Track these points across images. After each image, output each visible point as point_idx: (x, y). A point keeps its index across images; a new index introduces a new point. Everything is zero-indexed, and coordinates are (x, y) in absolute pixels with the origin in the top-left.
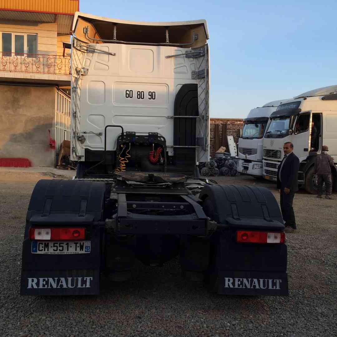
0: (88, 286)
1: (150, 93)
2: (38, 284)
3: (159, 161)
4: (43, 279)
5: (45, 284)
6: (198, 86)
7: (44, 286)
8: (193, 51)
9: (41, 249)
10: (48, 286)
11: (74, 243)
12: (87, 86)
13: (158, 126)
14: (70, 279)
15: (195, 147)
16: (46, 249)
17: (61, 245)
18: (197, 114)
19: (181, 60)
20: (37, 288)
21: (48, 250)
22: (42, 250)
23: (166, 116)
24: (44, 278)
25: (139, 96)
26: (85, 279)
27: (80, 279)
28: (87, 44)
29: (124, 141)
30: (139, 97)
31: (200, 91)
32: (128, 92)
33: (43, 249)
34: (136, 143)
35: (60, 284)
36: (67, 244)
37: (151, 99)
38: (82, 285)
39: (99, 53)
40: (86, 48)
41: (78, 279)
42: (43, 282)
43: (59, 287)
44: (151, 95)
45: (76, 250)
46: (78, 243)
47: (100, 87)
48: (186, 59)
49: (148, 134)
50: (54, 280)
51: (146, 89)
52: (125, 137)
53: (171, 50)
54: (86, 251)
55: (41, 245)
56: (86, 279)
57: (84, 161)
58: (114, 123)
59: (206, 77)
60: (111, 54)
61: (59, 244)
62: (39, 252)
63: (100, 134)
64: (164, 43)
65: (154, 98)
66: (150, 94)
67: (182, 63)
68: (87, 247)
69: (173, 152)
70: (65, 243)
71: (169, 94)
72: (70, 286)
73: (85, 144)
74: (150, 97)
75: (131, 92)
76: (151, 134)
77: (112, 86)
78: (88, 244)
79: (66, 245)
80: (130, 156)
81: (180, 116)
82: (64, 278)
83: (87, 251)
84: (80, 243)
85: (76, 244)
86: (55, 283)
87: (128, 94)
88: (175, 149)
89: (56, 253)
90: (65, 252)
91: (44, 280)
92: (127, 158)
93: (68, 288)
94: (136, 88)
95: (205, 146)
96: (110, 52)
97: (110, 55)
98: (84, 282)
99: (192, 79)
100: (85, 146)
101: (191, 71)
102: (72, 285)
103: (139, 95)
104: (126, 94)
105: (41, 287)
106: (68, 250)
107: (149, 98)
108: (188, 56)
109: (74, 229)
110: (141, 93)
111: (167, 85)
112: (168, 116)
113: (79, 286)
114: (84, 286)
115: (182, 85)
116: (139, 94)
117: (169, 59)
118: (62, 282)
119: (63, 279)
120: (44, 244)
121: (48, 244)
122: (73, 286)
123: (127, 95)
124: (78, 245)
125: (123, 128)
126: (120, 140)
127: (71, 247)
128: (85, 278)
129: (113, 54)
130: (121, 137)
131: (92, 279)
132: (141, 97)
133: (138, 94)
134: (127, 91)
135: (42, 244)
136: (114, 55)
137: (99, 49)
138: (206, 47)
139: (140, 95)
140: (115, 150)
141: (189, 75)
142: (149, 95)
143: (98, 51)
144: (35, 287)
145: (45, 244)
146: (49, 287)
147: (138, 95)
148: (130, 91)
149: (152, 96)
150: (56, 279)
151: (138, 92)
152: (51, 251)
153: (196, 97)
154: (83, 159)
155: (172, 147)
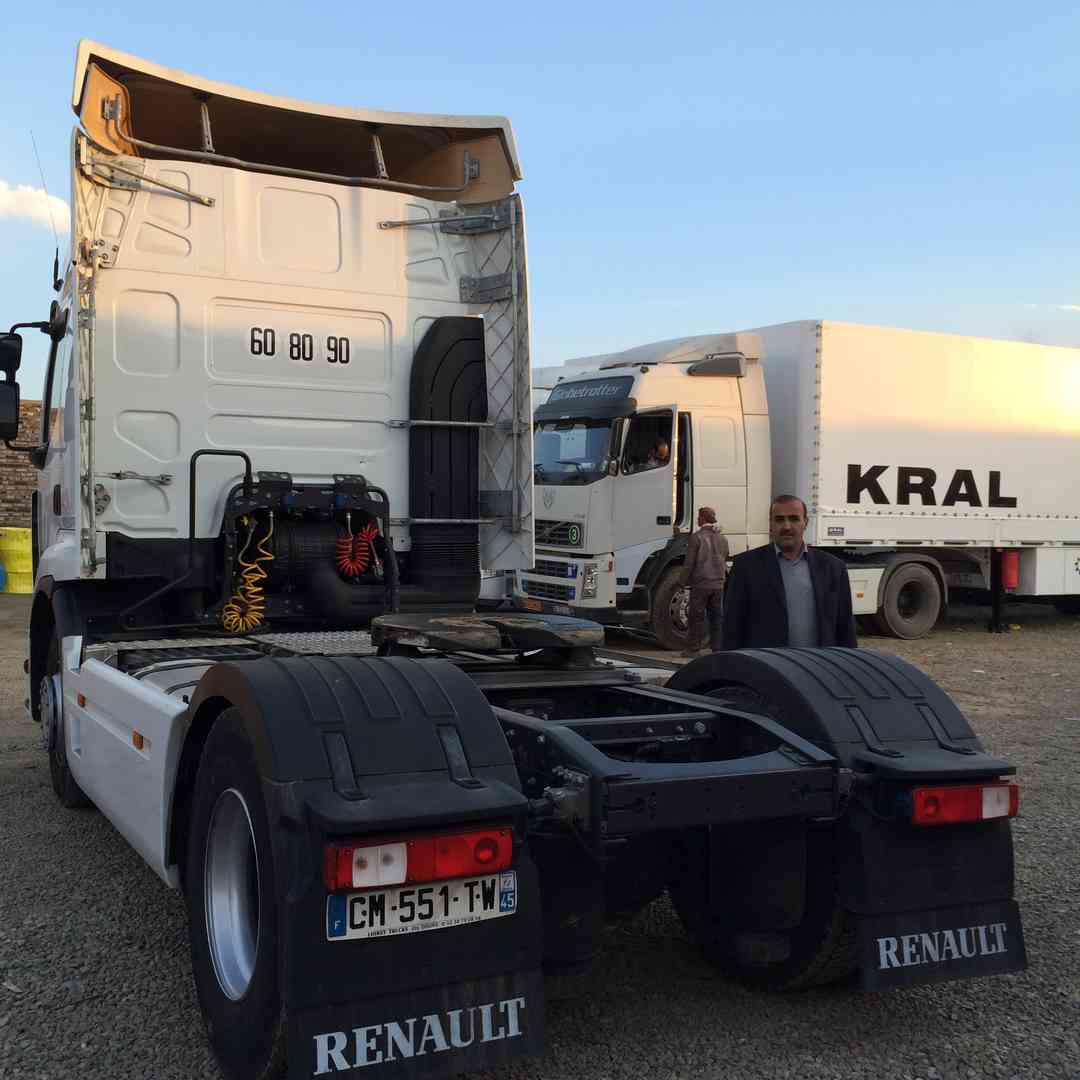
0: (514, 1031)
1: (332, 342)
2: (350, 1053)
3: (369, 569)
4: (368, 1032)
5: (373, 1047)
6: (486, 326)
7: (371, 1055)
8: (462, 214)
9: (357, 921)
10: (385, 1055)
11: (466, 885)
12: (114, 306)
13: (362, 452)
14: (455, 1016)
15: (476, 521)
16: (377, 919)
17: (426, 896)
18: (482, 414)
19: (426, 240)
20: (349, 1067)
21: (382, 923)
22: (362, 925)
23: (386, 418)
24: (369, 1028)
25: (295, 350)
26: (502, 1010)
27: (486, 1010)
28: (110, 158)
29: (252, 503)
30: (295, 354)
31: (491, 341)
32: (259, 336)
33: (366, 919)
34: (292, 511)
35: (425, 1038)
36: (445, 892)
37: (335, 360)
38: (495, 1032)
39: (153, 192)
40: (106, 172)
41: (480, 1011)
42: (368, 1041)
43: (422, 1052)
44: (335, 350)
45: (472, 909)
46: (476, 883)
47: (160, 313)
48: (442, 237)
49: (332, 481)
50: (405, 1030)
51: (321, 328)
52: (255, 491)
53: (397, 204)
54: (502, 909)
55: (359, 908)
56: (506, 1006)
57: (104, 577)
58: (212, 443)
59: (515, 298)
60: (201, 202)
61: (417, 893)
62: (351, 934)
63: (164, 481)
64: (375, 180)
65: (344, 358)
66: (332, 346)
67: (429, 250)
68: (506, 893)
69: (408, 541)
70: (438, 889)
71: (391, 351)
72: (457, 1042)
73: (105, 517)
74: (332, 355)
75: (269, 334)
76: (342, 479)
77: (204, 312)
78: (508, 882)
79: (441, 894)
80: (273, 558)
81: (431, 420)
82: (436, 1016)
83: (507, 909)
84: (484, 883)
85: (471, 886)
86: (408, 1039)
87: (259, 342)
88: (415, 531)
89: (410, 927)
90: (440, 921)
91: (371, 1035)
92: (263, 564)
93: (453, 1051)
94: (285, 325)
95: (519, 520)
96: (195, 191)
97: (195, 206)
98: (500, 1020)
99: (462, 302)
100: (108, 523)
101: (459, 277)
102: (464, 1037)
103: (297, 346)
104: (254, 341)
105: (362, 1060)
106: (446, 914)
107: (329, 359)
108: (447, 226)
109: (477, 837)
110: (304, 342)
111: (384, 318)
112: (392, 422)
113: (487, 1036)
114: (502, 1035)
115: (432, 321)
116: (295, 342)
117: (392, 232)
118: (430, 1033)
119: (433, 1021)
120: (367, 901)
121: (382, 898)
122: (466, 1041)
123: (257, 345)
124: (478, 890)
125: (251, 457)
126: (238, 503)
127: (456, 899)
128: (502, 1004)
129: (206, 200)
130: (242, 491)
131: (523, 1006)
132: (301, 355)
133: (291, 343)
134: (256, 333)
135: (362, 901)
136: (210, 203)
137: (154, 177)
138: (512, 203)
139: (300, 349)
140: (216, 535)
141: (452, 289)
142: (329, 348)
143: (152, 185)
144: (342, 1064)
145: (372, 899)
146: (391, 1057)
147: (293, 346)
148: (266, 331)
149: (339, 351)
150: (411, 1022)
151: (292, 335)
152: (393, 923)
153: (479, 359)
154: (101, 573)
155: (403, 523)
